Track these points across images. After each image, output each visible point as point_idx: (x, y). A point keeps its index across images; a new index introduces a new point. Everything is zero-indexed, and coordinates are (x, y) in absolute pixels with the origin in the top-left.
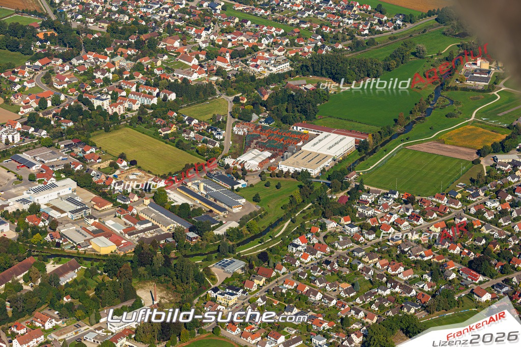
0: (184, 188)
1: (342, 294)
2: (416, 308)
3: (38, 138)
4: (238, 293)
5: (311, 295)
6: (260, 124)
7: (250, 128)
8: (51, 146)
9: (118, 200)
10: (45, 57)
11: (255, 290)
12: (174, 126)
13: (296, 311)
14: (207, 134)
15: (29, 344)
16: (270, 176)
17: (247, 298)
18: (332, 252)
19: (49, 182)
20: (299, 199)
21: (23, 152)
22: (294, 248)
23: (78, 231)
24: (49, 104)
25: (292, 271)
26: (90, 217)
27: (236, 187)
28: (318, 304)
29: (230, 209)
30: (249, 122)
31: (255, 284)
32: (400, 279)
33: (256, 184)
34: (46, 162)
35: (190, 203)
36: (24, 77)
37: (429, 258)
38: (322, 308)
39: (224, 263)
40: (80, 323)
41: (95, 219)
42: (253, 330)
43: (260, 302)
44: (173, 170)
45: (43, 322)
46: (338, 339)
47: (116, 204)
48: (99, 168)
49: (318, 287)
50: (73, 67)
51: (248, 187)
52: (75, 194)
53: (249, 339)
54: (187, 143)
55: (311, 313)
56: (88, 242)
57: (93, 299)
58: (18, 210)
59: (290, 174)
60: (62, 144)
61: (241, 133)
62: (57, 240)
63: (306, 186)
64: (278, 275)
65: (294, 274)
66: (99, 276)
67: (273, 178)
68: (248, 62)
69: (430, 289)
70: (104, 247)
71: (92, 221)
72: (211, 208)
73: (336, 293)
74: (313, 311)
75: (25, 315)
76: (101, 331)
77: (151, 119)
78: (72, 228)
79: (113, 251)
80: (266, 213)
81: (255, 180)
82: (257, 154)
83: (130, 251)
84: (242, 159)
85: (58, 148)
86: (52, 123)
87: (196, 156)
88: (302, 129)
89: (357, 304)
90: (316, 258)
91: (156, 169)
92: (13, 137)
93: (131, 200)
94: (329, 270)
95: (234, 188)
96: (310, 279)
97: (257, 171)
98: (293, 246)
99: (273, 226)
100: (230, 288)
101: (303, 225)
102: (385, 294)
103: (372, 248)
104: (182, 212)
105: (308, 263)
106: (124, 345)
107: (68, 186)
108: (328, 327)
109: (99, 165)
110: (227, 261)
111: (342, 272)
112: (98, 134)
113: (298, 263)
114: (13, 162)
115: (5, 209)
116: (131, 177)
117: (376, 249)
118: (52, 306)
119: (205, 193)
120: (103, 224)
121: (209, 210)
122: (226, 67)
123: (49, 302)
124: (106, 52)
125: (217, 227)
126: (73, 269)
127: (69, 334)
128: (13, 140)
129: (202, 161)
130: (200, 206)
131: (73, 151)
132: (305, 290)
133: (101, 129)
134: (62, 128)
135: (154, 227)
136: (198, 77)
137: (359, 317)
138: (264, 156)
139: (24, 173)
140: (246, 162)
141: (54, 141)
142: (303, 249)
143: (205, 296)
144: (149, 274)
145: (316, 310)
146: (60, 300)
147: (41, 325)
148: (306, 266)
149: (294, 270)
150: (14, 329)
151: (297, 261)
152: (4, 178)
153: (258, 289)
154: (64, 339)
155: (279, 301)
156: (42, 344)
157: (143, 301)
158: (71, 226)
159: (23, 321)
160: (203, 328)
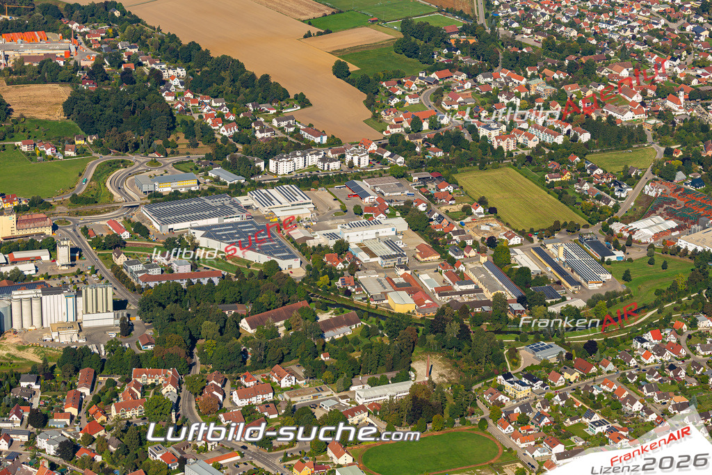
0: (540, 251)
1: (670, 408)
3: (391, 166)
4: (534, 385)
5: (627, 404)
6: (684, 186)
7: (668, 190)
8: (402, 177)
9: (450, 253)
10: (447, 69)
11: (561, 385)
12: (568, 173)
14: (608, 188)
15: (251, 400)
16: (661, 252)
17: (544, 393)
18: (688, 356)
19: (377, 219)
20: (683, 286)
21: (364, 179)
22: (639, 344)
23: (379, 281)
24: (426, 126)
25: (621, 370)
26: (404, 266)
27: (606, 258)
28: (633, 415)
29: (584, 283)
30: (672, 181)
31: (561, 378)
33: (638, 259)
34: (386, 194)
35: (534, 267)
36: (409, 90)
38: (634, 421)
39: (538, 346)
40: (324, 386)
41: (407, 269)
42: (530, 432)
43: (557, 400)
44: (536, 227)
45: (280, 378)
47: (444, 257)
48: (447, 211)
49: (645, 396)
50: (477, 83)
51: (624, 261)
52: (401, 237)
53: (518, 442)
54: (575, 196)
55: (617, 425)
56: (384, 295)
58: (320, 245)
59: (689, 253)
60: (415, 176)
61: (653, 194)
62: (349, 288)
64: (600, 372)
65: (622, 375)
66: (377, 337)
67: (665, 255)
68: (709, 107)
70: (402, 303)
71: (402, 272)
72: (563, 280)
73: (663, 407)
74: (620, 424)
75: (266, 367)
76: (345, 400)
77: (545, 161)
78: (374, 276)
79: (411, 311)
80: (631, 297)
81: (637, 254)
82: (657, 222)
83: (431, 314)
84: (634, 225)
85: (409, 180)
86: (418, 149)
87: (578, 213)
90: (661, 360)
91: (518, 223)
92: (359, 159)
93: (465, 253)
94: (669, 377)
95: (604, 259)
96: (639, 384)
97: (647, 243)
98: (639, 341)
100: (526, 377)
101: (669, 318)
105: (649, 364)
106: (364, 421)
107: (392, 226)
109: (448, 208)
110: (543, 344)
111: (686, 382)
112: (468, 171)
113: (633, 362)
114: (347, 189)
115: (306, 242)
116: (483, 228)
118: (302, 363)
119: (563, 259)
120: (415, 278)
121: (557, 280)
122: (677, 109)
124: (527, 73)
125: (556, 302)
126: (349, 323)
127: (305, 397)
128: (359, 163)
129: (580, 220)
130: (549, 274)
131: (426, 186)
132: (623, 396)
133: (475, 165)
134: (427, 157)
135: (477, 290)
136: (633, 117)
138: (665, 226)
140: (638, 230)
141: (408, 172)
142: (651, 346)
143: (492, 382)
144: (438, 344)
145: (625, 422)
146: (317, 357)
147: (277, 381)
148: (643, 367)
149: (625, 369)
150: (242, 380)
151: (633, 359)
152: (325, 205)
153: (566, 385)
154: (296, 402)
155: (585, 403)
156: (266, 402)
157: (413, 375)
158: (374, 274)
159: (260, 373)
160: (469, 418)
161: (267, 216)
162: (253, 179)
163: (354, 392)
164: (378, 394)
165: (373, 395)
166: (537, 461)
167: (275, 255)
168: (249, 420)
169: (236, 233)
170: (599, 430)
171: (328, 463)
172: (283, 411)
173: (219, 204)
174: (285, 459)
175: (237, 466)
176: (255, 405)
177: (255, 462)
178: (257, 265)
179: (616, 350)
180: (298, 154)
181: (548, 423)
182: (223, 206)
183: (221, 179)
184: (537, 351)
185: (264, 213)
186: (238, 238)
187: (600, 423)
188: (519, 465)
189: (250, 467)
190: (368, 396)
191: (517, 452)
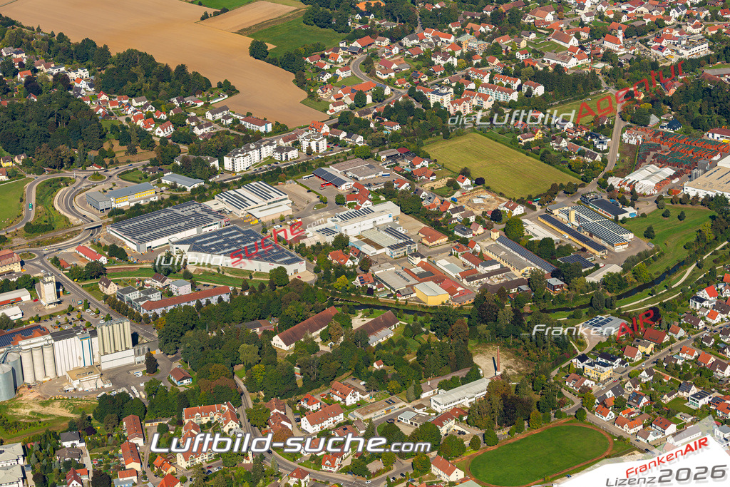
0: (548, 217)
3: (353, 147)
4: (614, 364)
5: (717, 370)
6: (662, 129)
7: (647, 136)
8: (369, 157)
9: (456, 233)
10: (366, 35)
11: (638, 359)
12: (539, 131)
13: (694, 390)
14: (585, 142)
15: (323, 424)
16: (671, 202)
17: (626, 371)
19: (363, 206)
20: (710, 235)
21: (330, 165)
22: (698, 304)
23: (399, 274)
24: (369, 99)
25: (692, 334)
26: (416, 254)
27: (620, 217)
28: (727, 381)
29: (610, 247)
30: (646, 126)
31: (639, 352)
33: (651, 213)
34: (361, 179)
35: (554, 238)
36: (336, 63)
39: (597, 321)
40: (394, 398)
41: (422, 257)
42: (632, 416)
43: (644, 377)
44: (534, 193)
45: (344, 395)
47: (452, 238)
48: (432, 188)
50: (403, 48)
51: (638, 217)
52: (398, 223)
53: (626, 427)
54: (556, 154)
55: (716, 394)
56: (411, 289)
57: (413, 366)
58: (318, 243)
59: (700, 200)
60: (383, 154)
61: (633, 142)
62: (369, 286)
63: (720, 216)
64: (672, 341)
65: (696, 340)
66: (423, 336)
67: (675, 205)
68: (648, 43)
70: (433, 295)
71: (418, 260)
72: (585, 245)
74: (720, 392)
75: (320, 386)
76: (421, 410)
78: (390, 269)
79: (445, 302)
80: (662, 254)
81: (648, 208)
82: (653, 171)
83: (468, 302)
84: (631, 178)
85: (378, 160)
86: (372, 125)
87: (567, 173)
88: (721, 137)
92: (317, 144)
93: (474, 232)
95: (618, 217)
96: (718, 347)
97: (652, 195)
98: (697, 300)
99: (670, 272)
100: (603, 356)
101: (713, 272)
104: (544, 250)
105: (717, 324)
106: (451, 429)
107: (388, 212)
109: (432, 185)
110: (601, 319)
112: (433, 142)
113: (702, 324)
114: (316, 178)
115: (301, 242)
116: (476, 201)
118: (357, 375)
119: (577, 225)
120: (433, 265)
121: (580, 248)
122: (617, 49)
123: (353, 369)
124: (451, 29)
125: (591, 271)
126: (388, 325)
127: (378, 413)
128: (318, 148)
129: (576, 181)
130: (569, 242)
131: (397, 164)
132: (709, 363)
133: (438, 134)
134: (385, 132)
135: (504, 270)
136: (577, 63)
138: (664, 174)
139: (330, 193)
140: (638, 182)
141: (373, 151)
142: (710, 305)
143: (567, 367)
144: (491, 334)
145: (724, 390)
147: (341, 399)
148: (713, 328)
149: (696, 333)
150: (304, 404)
151: (700, 321)
152: (302, 199)
153: (644, 359)
155: (672, 376)
156: (339, 424)
157: (481, 371)
158: (390, 267)
159: (318, 393)
160: (561, 410)
161: (245, 218)
162: (211, 180)
163: (428, 399)
164: (457, 398)
165: (452, 400)
166: (653, 446)
167: (277, 261)
169: (224, 243)
170: (702, 402)
171: (438, 482)
172: (362, 432)
173: (190, 213)
176: (330, 430)
178: (260, 274)
179: (677, 314)
180: (252, 147)
181: (647, 403)
182: (196, 214)
183: (179, 185)
184: (598, 326)
185: (241, 216)
186: (229, 247)
187: (701, 395)
188: (637, 453)
190: (447, 402)
191: (629, 439)
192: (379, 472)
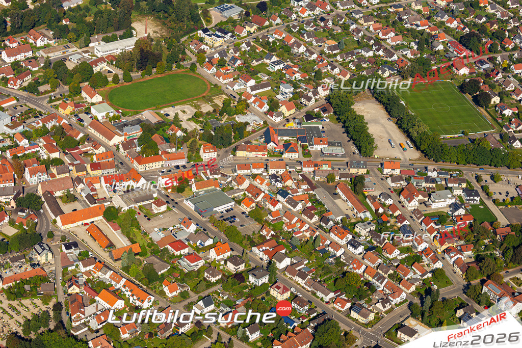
1: (326, 50)
2: (392, 72)
4: (226, 36)
5: (295, 47)
11: (244, 35)
13: (275, 59)
15: (16, 57)
17: (234, 42)
18: (332, 11)
22: (296, 2)
25: (286, 23)
28: (300, 56)
31: (245, 30)
32: (388, 44)
37: (424, 28)
38: (302, 60)
39: (224, 7)
40: (70, 45)
42: (228, 72)
43: (244, 47)
45: (36, 39)
46: (306, 89)
49: (306, 41)
53: (221, 79)
55: (290, 63)
57: (89, 24)
64: (271, 25)
65: (288, 26)
66: (103, 6)
69: (412, 57)
73: (320, 49)
74: (292, 62)
75: (22, 31)
76: (87, 54)
89: (337, 61)
90: (314, 14)
94: (321, 27)
96: (301, 33)
100: (220, 30)
102: (367, 56)
103: (373, 12)
105: (305, 17)
106: (103, 69)
108: (300, 78)
110: (227, 6)
111: (334, 30)
113: (294, 16)
117: (375, 13)
118: (50, 27)
123: (48, 23)
127: (57, 53)
132: (291, 42)
137: (334, 73)
142: (304, 4)
143: (194, 35)
144: (149, 9)
145: (295, 61)
146: (59, 22)
147: (33, 42)
148: (301, 20)
149: (288, 22)
150: (7, 42)
151: (294, 14)
153: (248, 35)
154: (50, 57)
155: (264, 48)
156: (28, 58)
157: (134, 33)
159: (19, 37)
160: (182, 63)
163: (93, 48)
164: (112, 48)
165: (108, 50)
166: (237, 93)
168: (17, 73)
170: (278, 67)
171: (84, 102)
172: (42, 65)
174: (51, 101)
175: (15, 108)
176: (20, 61)
177: (28, 104)
179: (279, 8)
181: (240, 64)
184: (223, 11)
187: (278, 63)
188: (224, 96)
189: (25, 108)
190: (105, 50)
191: (221, 86)
192: (46, 92)
